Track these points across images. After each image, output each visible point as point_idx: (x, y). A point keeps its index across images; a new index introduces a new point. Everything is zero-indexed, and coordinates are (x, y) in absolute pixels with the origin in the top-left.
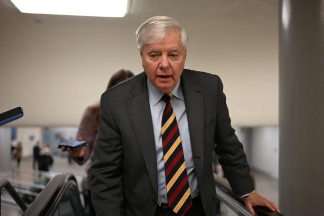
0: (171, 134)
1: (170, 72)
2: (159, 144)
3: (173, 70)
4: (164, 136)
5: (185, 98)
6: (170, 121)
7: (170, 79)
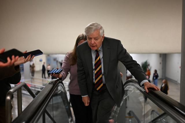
0: (98, 64)
1: (95, 45)
2: (94, 68)
3: (96, 44)
4: (95, 65)
5: (103, 50)
6: (98, 59)
7: (96, 47)
